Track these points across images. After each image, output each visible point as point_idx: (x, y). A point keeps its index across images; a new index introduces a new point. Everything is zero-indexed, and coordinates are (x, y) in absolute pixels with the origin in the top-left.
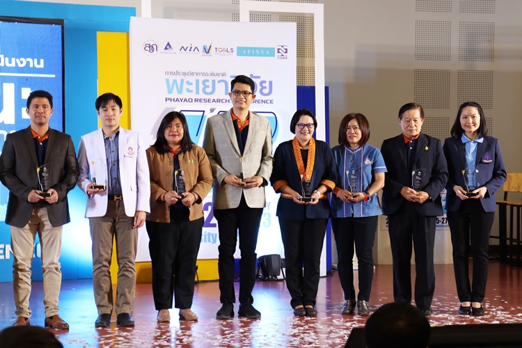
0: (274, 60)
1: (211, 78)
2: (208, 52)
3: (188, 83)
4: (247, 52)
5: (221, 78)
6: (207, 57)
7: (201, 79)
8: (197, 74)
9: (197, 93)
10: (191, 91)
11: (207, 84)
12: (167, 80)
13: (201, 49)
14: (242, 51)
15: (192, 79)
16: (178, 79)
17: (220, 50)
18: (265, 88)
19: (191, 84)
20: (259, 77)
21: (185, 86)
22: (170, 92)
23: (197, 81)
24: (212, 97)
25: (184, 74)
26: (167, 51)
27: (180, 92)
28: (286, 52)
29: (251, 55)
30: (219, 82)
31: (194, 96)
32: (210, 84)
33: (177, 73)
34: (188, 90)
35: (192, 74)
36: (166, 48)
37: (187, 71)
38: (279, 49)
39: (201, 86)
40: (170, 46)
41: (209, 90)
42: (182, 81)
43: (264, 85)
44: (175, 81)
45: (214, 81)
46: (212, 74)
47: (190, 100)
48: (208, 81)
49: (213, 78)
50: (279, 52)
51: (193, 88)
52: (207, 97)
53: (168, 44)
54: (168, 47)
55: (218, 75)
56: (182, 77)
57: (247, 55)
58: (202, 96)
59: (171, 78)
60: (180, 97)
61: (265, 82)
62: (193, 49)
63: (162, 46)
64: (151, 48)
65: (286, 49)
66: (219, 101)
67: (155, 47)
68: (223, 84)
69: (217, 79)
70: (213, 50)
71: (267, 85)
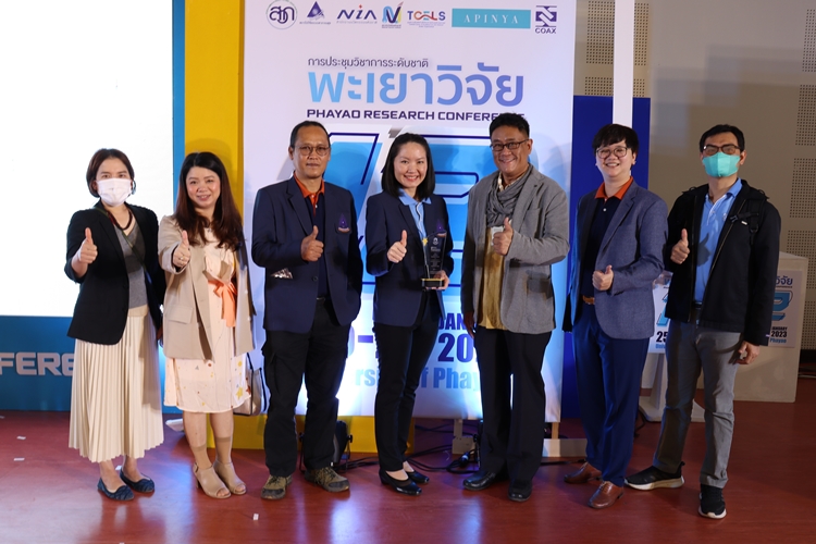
0: (529, 35)
1: (397, 71)
2: (394, 21)
3: (353, 81)
4: (472, 19)
5: (419, 70)
6: (392, 31)
7: (379, 72)
8: (370, 63)
9: (370, 99)
10: (359, 97)
11: (389, 81)
12: (312, 76)
13: (380, 14)
14: (462, 18)
15: (361, 73)
16: (334, 72)
17: (418, 16)
18: (509, 89)
19: (359, 82)
20: (496, 69)
21: (347, 86)
22: (317, 97)
23: (371, 77)
24: (398, 108)
25: (345, 63)
26: (313, 19)
27: (336, 98)
28: (554, 19)
29: (481, 24)
30: (414, 78)
31: (362, 105)
32: (396, 82)
33: (333, 62)
34: (352, 95)
35: (361, 63)
36: (311, 15)
37: (350, 57)
38: (538, 14)
39: (378, 87)
40: (319, 11)
41: (393, 94)
42: (341, 76)
43: (506, 84)
44: (327, 77)
45: (403, 77)
46: (401, 63)
47: (356, 114)
48: (392, 76)
49: (402, 70)
50: (538, 19)
51: (362, 90)
52: (390, 108)
53: (316, 6)
54: (315, 12)
55: (412, 64)
56: (341, 69)
57: (472, 25)
58: (379, 105)
59: (320, 72)
60: (335, 107)
61: (508, 78)
62: (363, 15)
63: (303, 9)
64: (282, 14)
65: (554, 14)
66: (412, 115)
67: (289, 12)
68: (422, 83)
69: (410, 72)
70: (403, 15)
71: (512, 84)
